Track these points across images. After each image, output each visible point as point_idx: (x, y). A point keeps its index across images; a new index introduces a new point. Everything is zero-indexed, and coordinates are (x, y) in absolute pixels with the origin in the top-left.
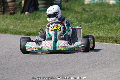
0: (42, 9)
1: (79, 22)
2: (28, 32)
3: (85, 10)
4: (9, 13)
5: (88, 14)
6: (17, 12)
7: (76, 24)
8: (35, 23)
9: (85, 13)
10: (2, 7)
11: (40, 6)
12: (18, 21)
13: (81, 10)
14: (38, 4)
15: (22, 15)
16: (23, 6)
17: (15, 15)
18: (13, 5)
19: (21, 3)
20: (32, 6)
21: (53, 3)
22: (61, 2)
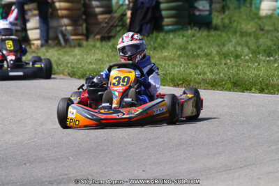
0: (170, 27)
1: (252, 54)
3: (262, 30)
4: (98, 37)
5: (269, 36)
6: (116, 35)
7: (247, 57)
8: (157, 56)
9: (264, 35)
10: (84, 26)
11: (166, 21)
13: (254, 29)
16: (128, 21)
17: (113, 41)
18: (107, 20)
19: (124, 15)
20: (147, 23)
21: (194, 14)
22: (211, 11)
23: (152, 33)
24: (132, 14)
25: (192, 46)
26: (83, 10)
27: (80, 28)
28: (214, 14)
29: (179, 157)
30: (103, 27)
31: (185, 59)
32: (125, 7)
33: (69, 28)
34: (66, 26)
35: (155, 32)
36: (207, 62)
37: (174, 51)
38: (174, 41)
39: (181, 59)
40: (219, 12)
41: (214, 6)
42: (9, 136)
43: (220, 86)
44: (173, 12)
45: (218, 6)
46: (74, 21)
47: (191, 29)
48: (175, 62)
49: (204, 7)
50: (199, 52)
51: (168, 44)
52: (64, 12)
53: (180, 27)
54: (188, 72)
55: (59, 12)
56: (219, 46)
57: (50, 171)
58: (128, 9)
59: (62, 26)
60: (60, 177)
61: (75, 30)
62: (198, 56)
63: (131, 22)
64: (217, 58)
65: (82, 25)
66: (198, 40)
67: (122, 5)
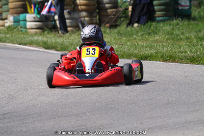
0: (161, 18)
2: (141, 54)
4: (108, 25)
6: (120, 24)
8: (151, 40)
10: (98, 17)
11: (158, 13)
12: (124, 38)
14: (154, 11)
15: (129, 28)
16: (130, 13)
17: (118, 28)
18: (114, 13)
19: (127, 9)
21: (178, 9)
22: (190, 6)
23: (148, 22)
24: (132, 8)
25: (176, 32)
26: (97, 5)
27: (94, 19)
28: (193, 8)
29: (167, 114)
30: (111, 18)
31: (172, 41)
32: (128, 3)
33: (86, 19)
34: (84, 17)
35: (149, 21)
36: (188, 43)
37: (164, 36)
38: (163, 28)
39: (169, 41)
40: (197, 7)
41: (192, 2)
42: (43, 98)
43: (197, 61)
44: (162, 7)
45: (196, 2)
46: (90, 14)
47: (176, 19)
48: (164, 44)
49: (185, 3)
50: (182, 36)
51: (159, 31)
52: (83, 7)
53: (168, 18)
54: (174, 51)
55: (79, 7)
56: (196, 32)
57: (73, 123)
58: (130, 5)
59: (82, 17)
60: (80, 128)
61: (91, 20)
62: (181, 39)
63: (132, 14)
64: (195, 41)
65: (96, 17)
66: (181, 28)
67: (125, 2)
